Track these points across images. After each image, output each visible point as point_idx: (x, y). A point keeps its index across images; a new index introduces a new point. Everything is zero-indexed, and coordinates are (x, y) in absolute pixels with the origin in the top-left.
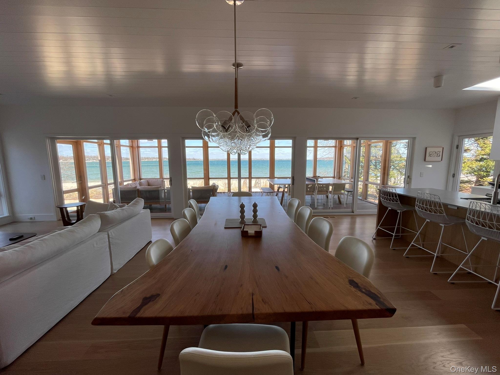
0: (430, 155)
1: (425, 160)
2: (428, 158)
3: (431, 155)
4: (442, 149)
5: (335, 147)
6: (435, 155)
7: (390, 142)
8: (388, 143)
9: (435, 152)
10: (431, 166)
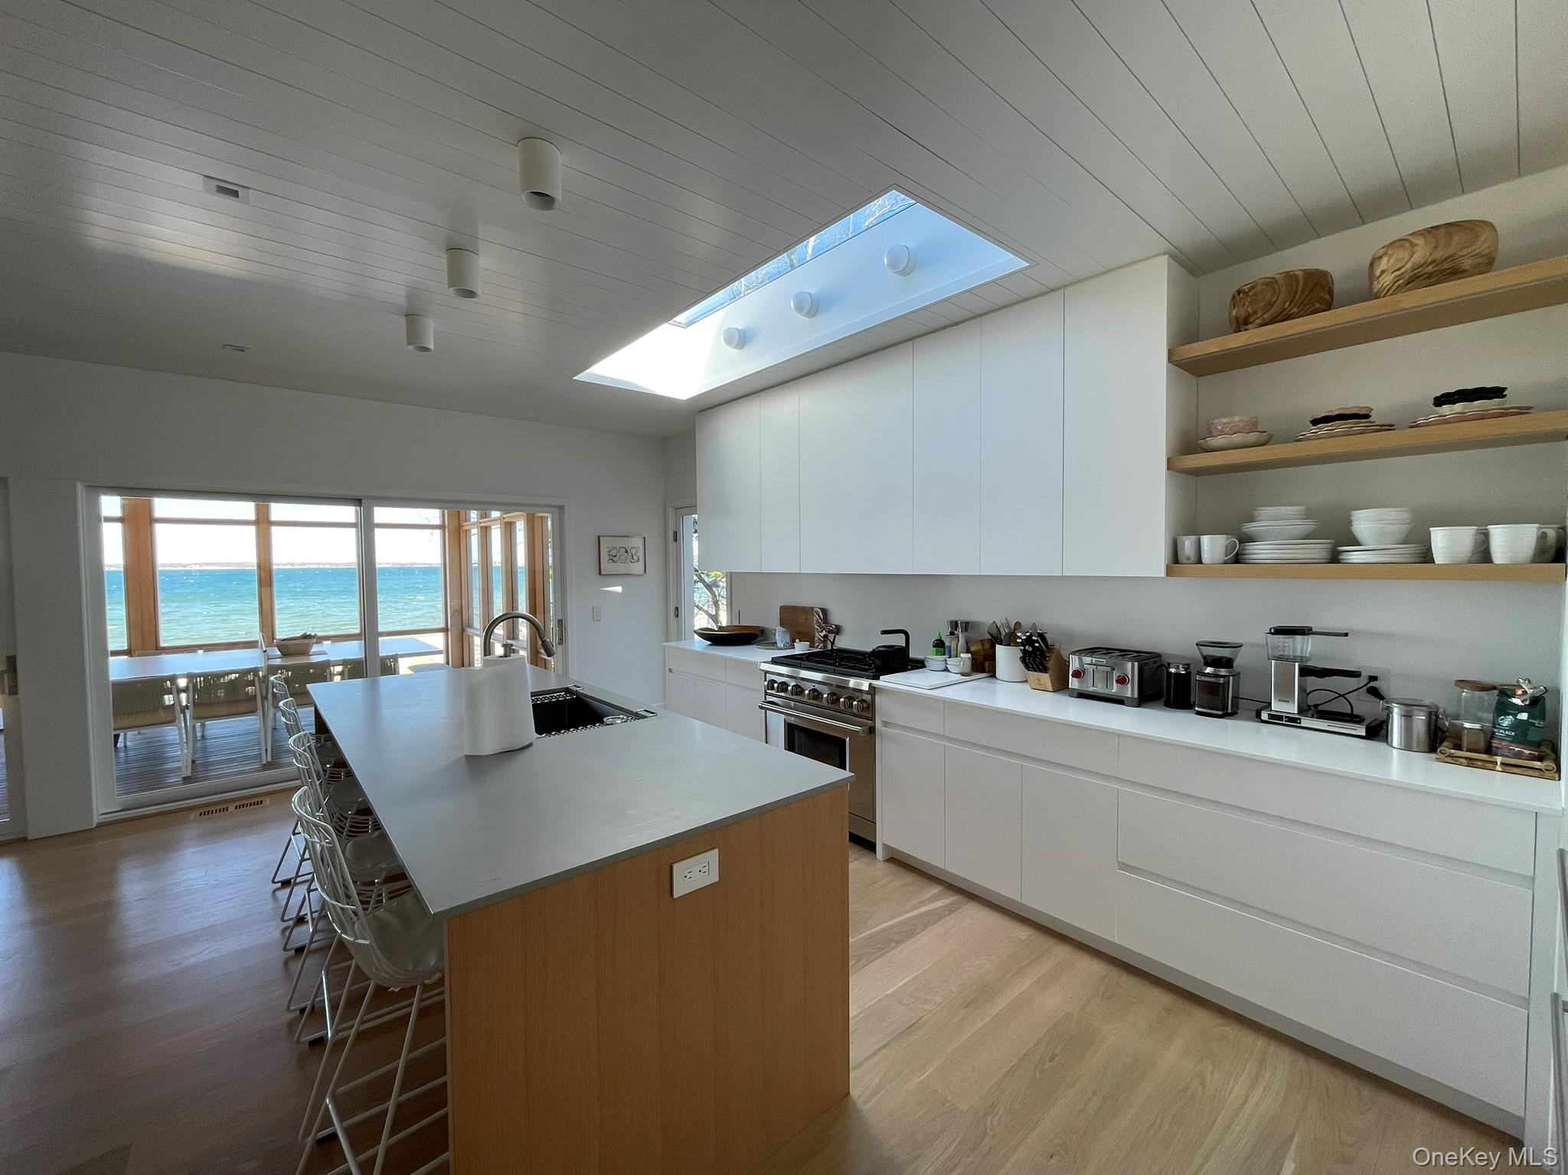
0: (612, 558)
1: (600, 574)
2: (606, 566)
3: (615, 556)
4: (641, 540)
5: (442, 527)
6: (626, 558)
7: (542, 517)
8: (536, 522)
9: (624, 550)
10: (619, 589)
